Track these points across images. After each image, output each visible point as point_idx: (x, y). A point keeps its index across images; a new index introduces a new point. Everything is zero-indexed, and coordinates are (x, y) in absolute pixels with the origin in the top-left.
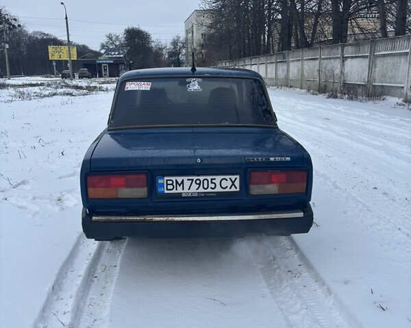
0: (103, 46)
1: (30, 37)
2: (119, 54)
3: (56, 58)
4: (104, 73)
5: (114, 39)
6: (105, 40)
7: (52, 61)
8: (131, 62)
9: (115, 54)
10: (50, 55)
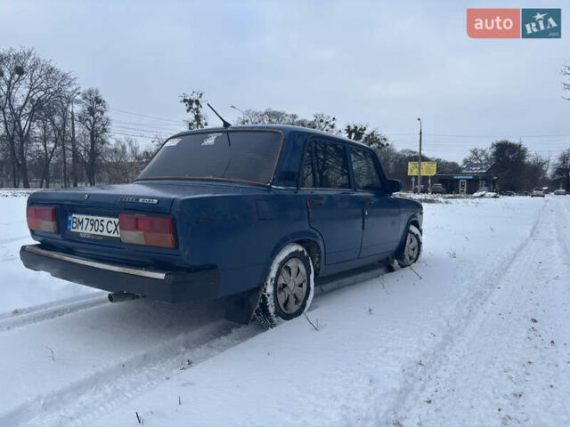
0: (466, 161)
1: (398, 155)
2: (481, 169)
3: (415, 173)
4: (460, 189)
5: (479, 153)
6: (468, 155)
7: (411, 177)
8: (495, 178)
9: (476, 170)
10: (409, 171)
